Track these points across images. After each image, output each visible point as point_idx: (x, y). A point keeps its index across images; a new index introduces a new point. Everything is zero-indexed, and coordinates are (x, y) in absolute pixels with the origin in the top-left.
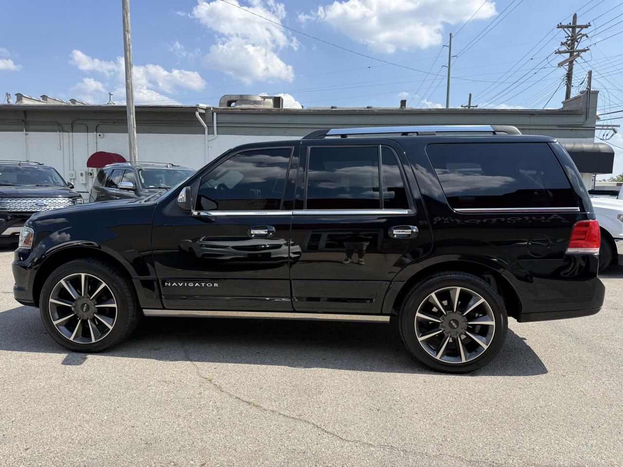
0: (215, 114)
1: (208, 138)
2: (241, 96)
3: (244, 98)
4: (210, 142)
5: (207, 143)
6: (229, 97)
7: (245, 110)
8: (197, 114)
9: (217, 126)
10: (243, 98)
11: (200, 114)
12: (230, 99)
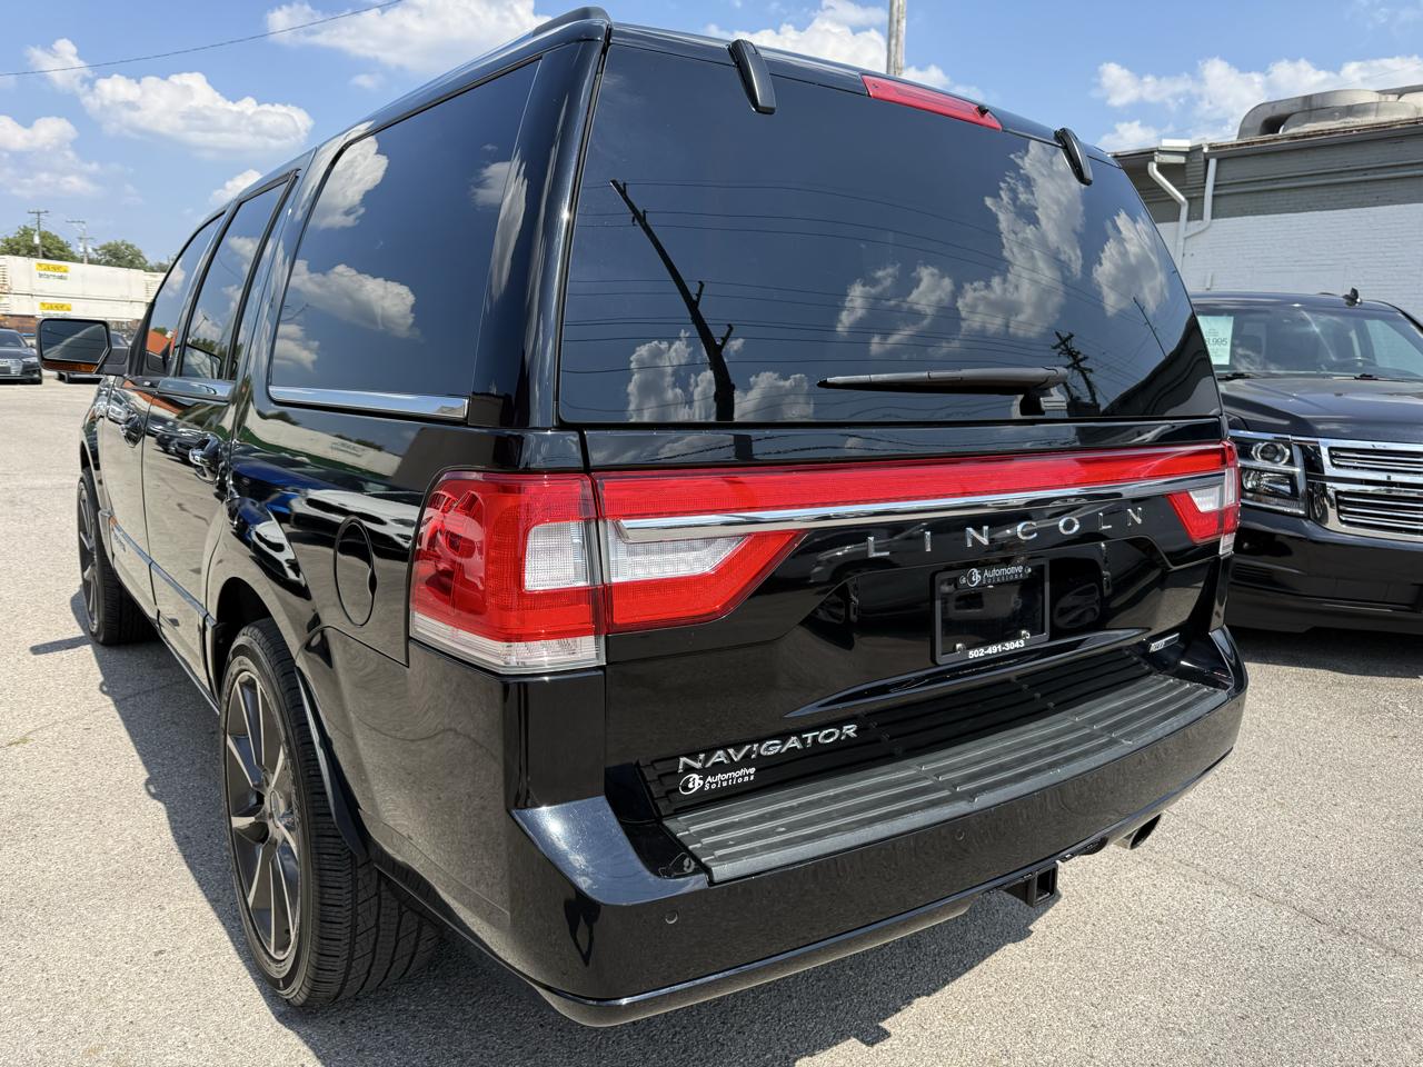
0: (1213, 162)
1: (1186, 229)
2: (1307, 99)
3: (1315, 103)
4: (1189, 241)
5: (1181, 243)
6: (1268, 108)
7: (1305, 137)
8: (1153, 169)
9: (1214, 196)
10: (1310, 105)
11: (1162, 168)
12: (1270, 113)
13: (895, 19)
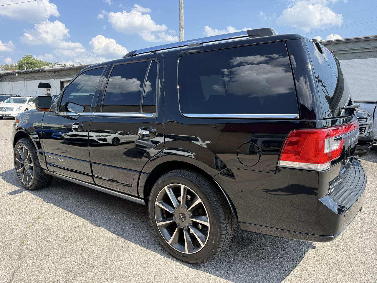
13: (181, 16)
